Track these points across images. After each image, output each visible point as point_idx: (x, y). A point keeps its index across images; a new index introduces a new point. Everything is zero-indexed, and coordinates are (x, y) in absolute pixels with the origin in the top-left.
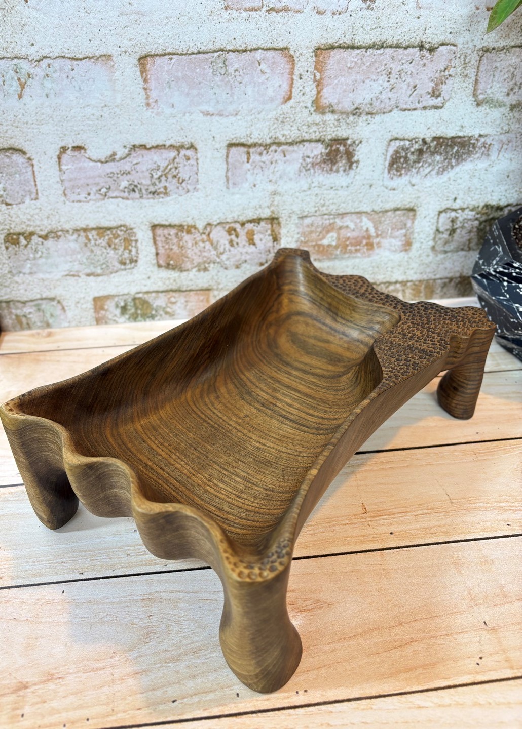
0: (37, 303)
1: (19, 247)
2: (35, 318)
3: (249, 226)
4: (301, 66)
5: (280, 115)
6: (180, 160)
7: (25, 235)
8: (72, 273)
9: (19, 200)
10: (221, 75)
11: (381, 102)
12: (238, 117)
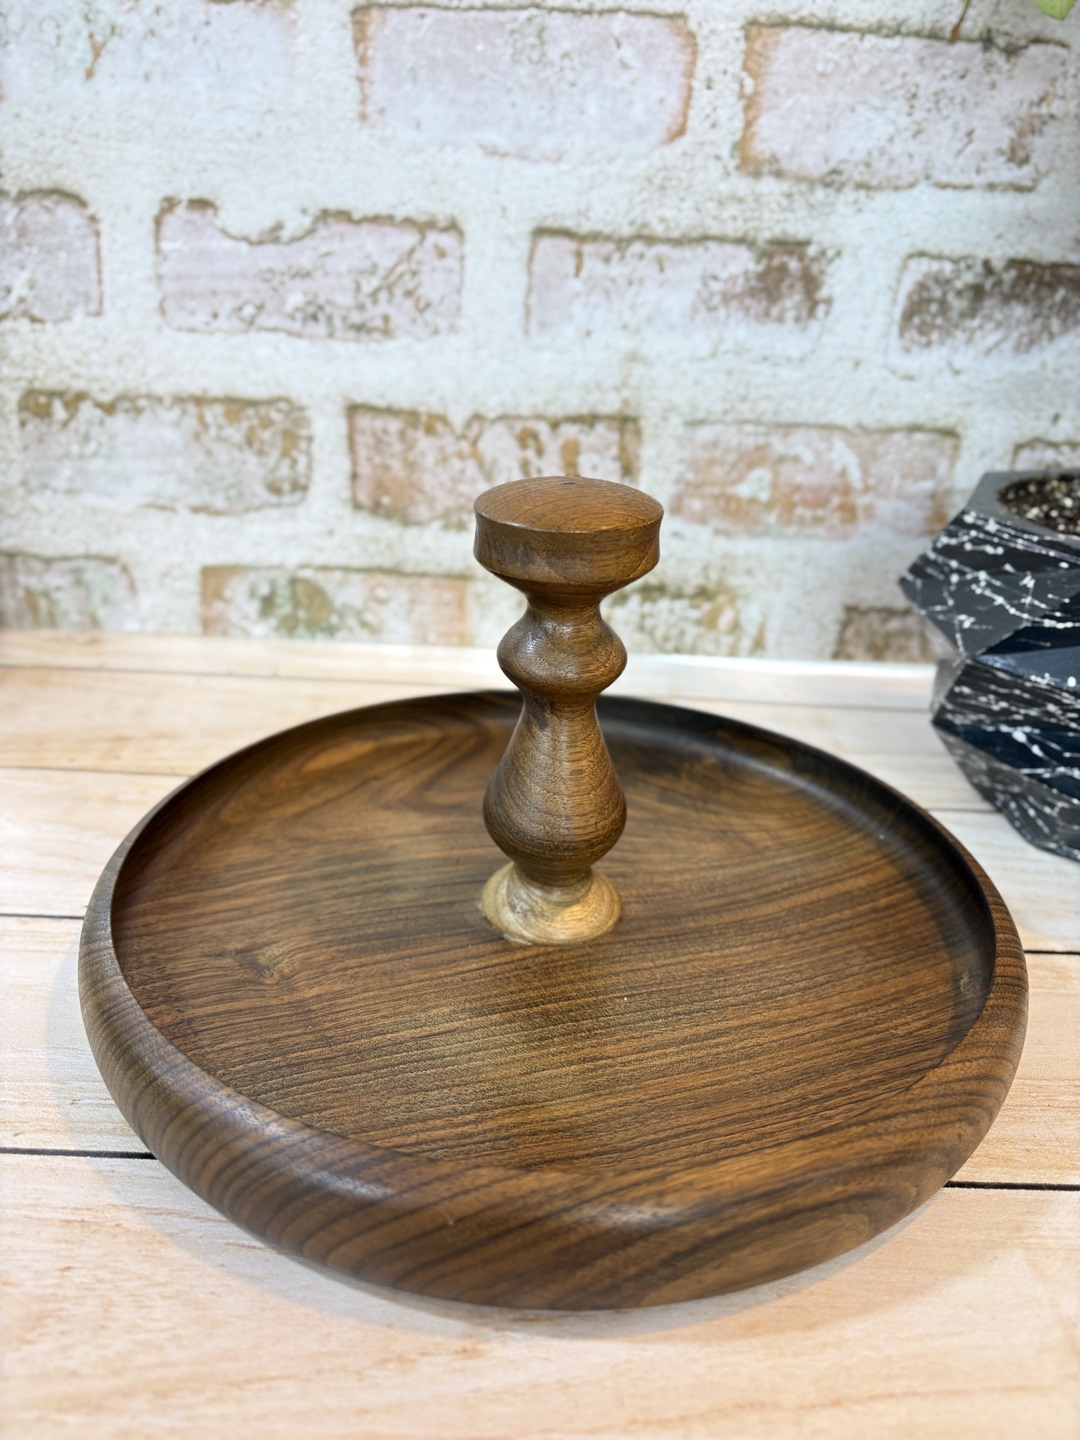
0: (76, 566)
1: (50, 424)
2: (67, 601)
3: (570, 431)
4: (712, 60)
5: (659, 170)
6: (425, 254)
7: (68, 397)
8: (161, 502)
9: (61, 314)
10: (531, 61)
11: (891, 161)
12: (564, 166)
